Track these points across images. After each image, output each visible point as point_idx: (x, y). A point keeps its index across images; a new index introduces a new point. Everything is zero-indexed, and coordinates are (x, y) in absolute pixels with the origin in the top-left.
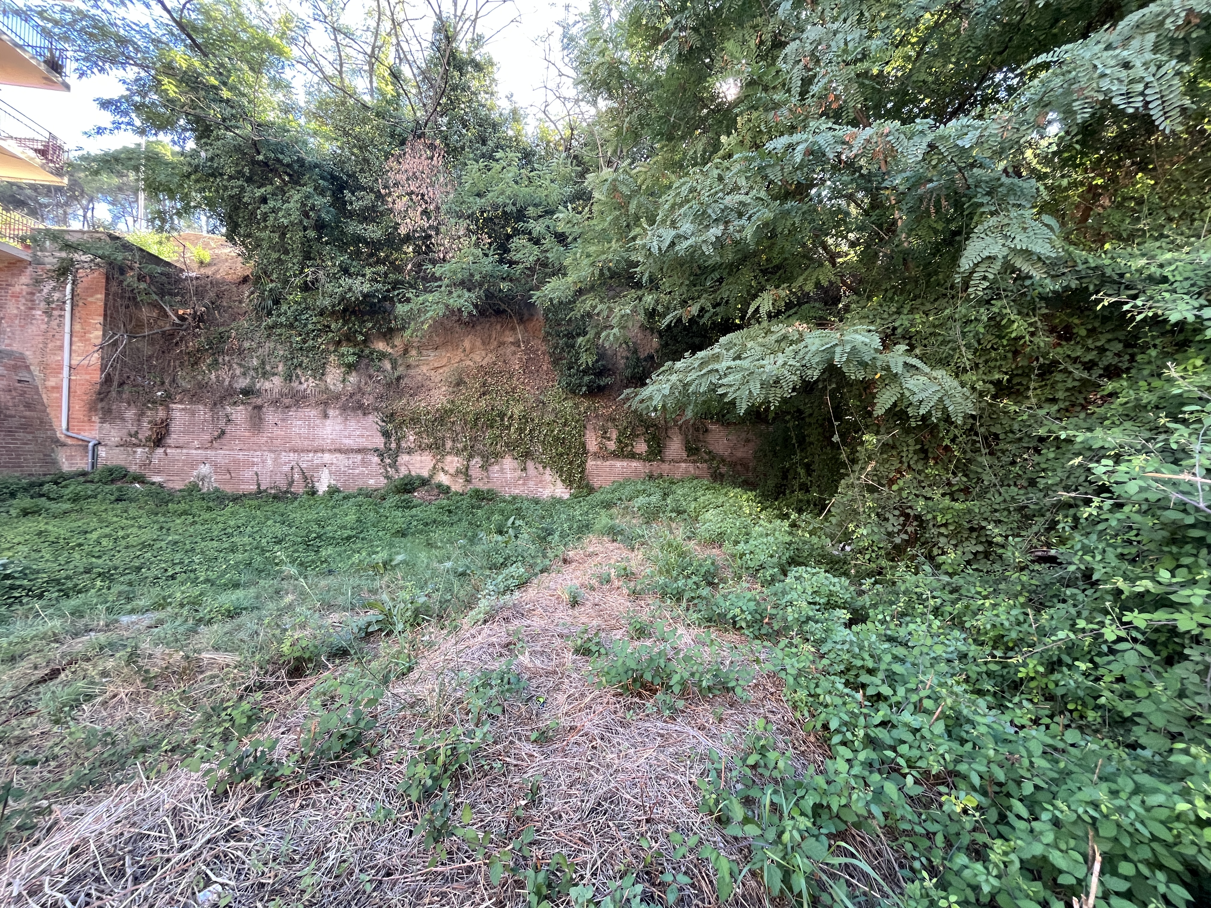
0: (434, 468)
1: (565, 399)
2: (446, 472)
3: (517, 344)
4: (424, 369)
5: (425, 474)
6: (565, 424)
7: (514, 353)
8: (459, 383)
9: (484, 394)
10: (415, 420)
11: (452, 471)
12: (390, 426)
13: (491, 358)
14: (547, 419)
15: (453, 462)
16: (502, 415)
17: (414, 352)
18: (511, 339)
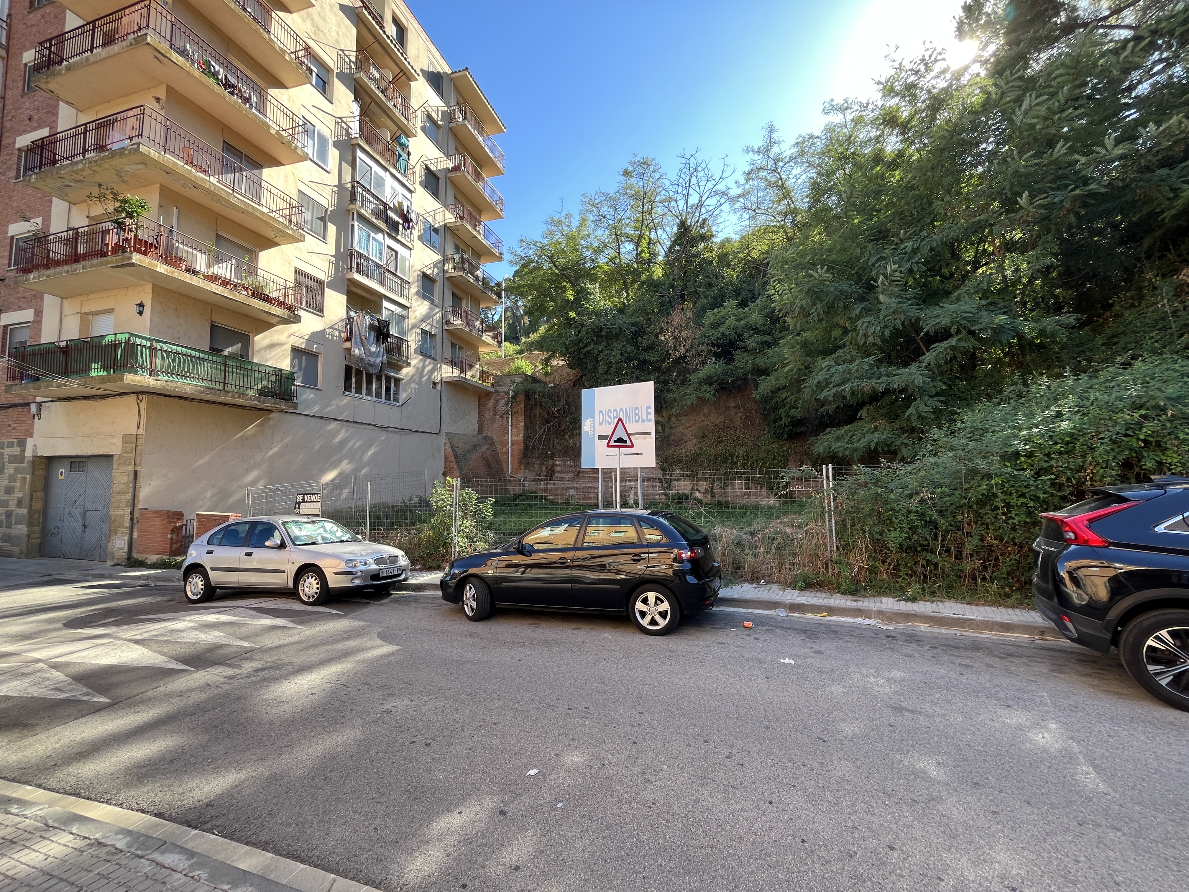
0: (692, 489)
1: (773, 442)
2: (699, 492)
3: (737, 407)
4: (680, 429)
5: (687, 492)
6: (774, 459)
7: (736, 413)
8: (704, 436)
9: (720, 442)
10: (680, 461)
11: (703, 491)
12: (666, 465)
13: (721, 419)
14: (761, 456)
15: (703, 485)
16: (732, 455)
17: (674, 419)
18: (733, 405)
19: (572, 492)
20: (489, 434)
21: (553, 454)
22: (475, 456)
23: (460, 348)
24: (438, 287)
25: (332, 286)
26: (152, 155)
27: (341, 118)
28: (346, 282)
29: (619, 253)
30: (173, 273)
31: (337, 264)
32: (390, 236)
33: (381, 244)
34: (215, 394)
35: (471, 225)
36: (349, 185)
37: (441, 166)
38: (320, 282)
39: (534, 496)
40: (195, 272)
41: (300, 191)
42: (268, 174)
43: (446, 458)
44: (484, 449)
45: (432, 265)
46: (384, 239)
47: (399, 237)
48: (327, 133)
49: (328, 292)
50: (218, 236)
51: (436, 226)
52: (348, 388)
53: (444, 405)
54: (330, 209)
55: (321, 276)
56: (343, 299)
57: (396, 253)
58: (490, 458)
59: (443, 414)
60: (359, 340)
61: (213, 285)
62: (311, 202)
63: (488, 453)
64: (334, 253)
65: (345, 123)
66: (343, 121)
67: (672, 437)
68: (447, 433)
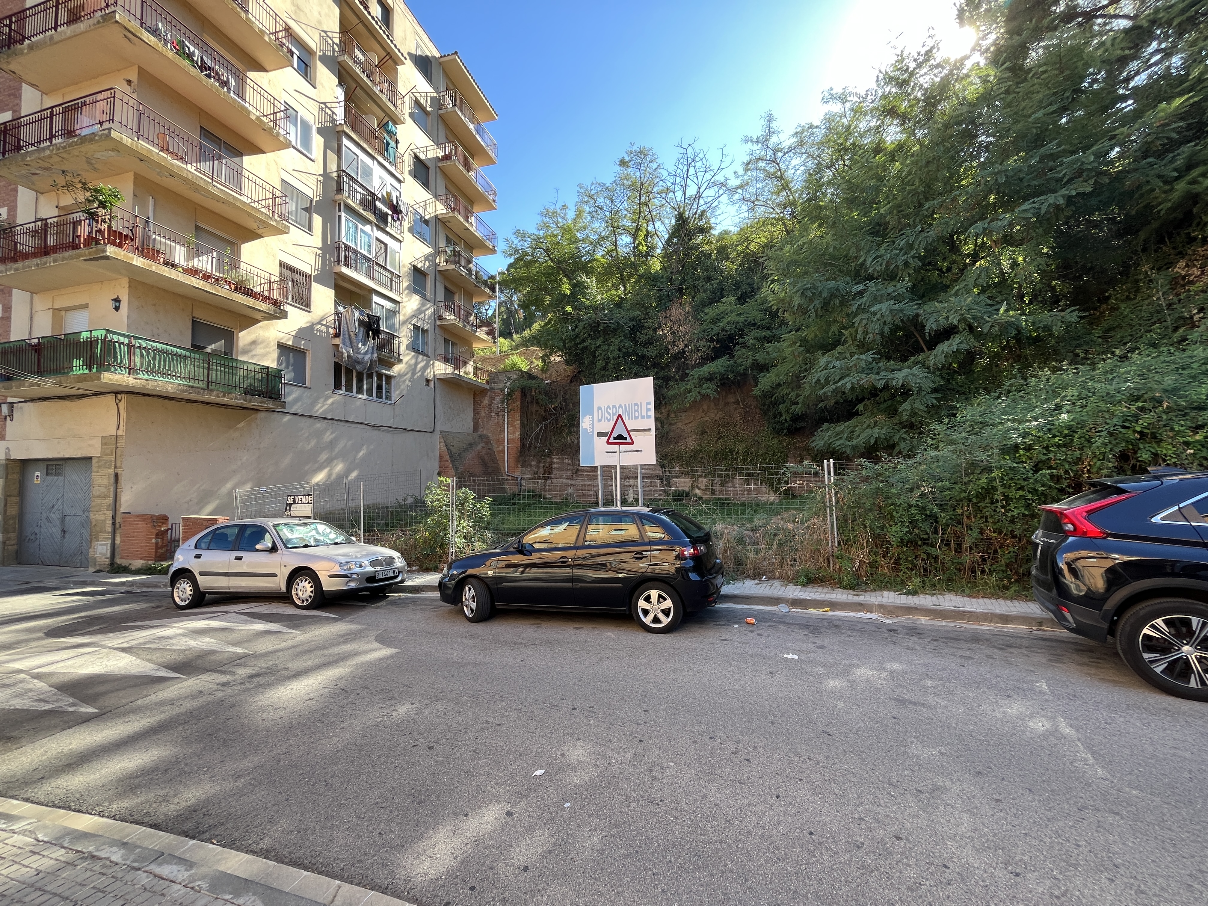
0: (692, 486)
1: (773, 438)
2: (699, 489)
3: (737, 402)
4: (680, 425)
5: (687, 489)
6: (773, 455)
7: (736, 409)
8: (703, 432)
9: (719, 439)
10: (679, 458)
11: (702, 487)
12: (665, 462)
13: (720, 414)
14: (761, 452)
15: (703, 482)
16: (732, 451)
17: (673, 415)
18: (733, 400)
19: (570, 490)
20: (485, 432)
21: (551, 452)
22: (471, 455)
23: (453, 344)
24: (429, 282)
25: (319, 279)
26: (124, 142)
27: (324, 103)
28: (334, 276)
29: (616, 246)
30: (151, 266)
31: (323, 257)
32: (379, 228)
33: (369, 236)
34: (199, 393)
35: (463, 216)
36: (335, 175)
37: (431, 155)
38: (307, 276)
39: (532, 495)
40: (173, 266)
41: (283, 180)
42: (249, 162)
43: (441, 457)
44: (479, 447)
45: (423, 258)
46: (372, 231)
47: (388, 229)
48: (310, 119)
49: (315, 286)
50: (197, 228)
51: (426, 218)
52: (337, 385)
53: (438, 403)
54: (315, 199)
55: (307, 269)
56: (330, 293)
57: (386, 245)
58: (486, 458)
59: (437, 412)
60: (347, 336)
61: (193, 279)
62: (295, 192)
63: (484, 452)
64: (320, 246)
65: (329, 109)
66: (327, 107)
67: (672, 434)
68: (441, 432)
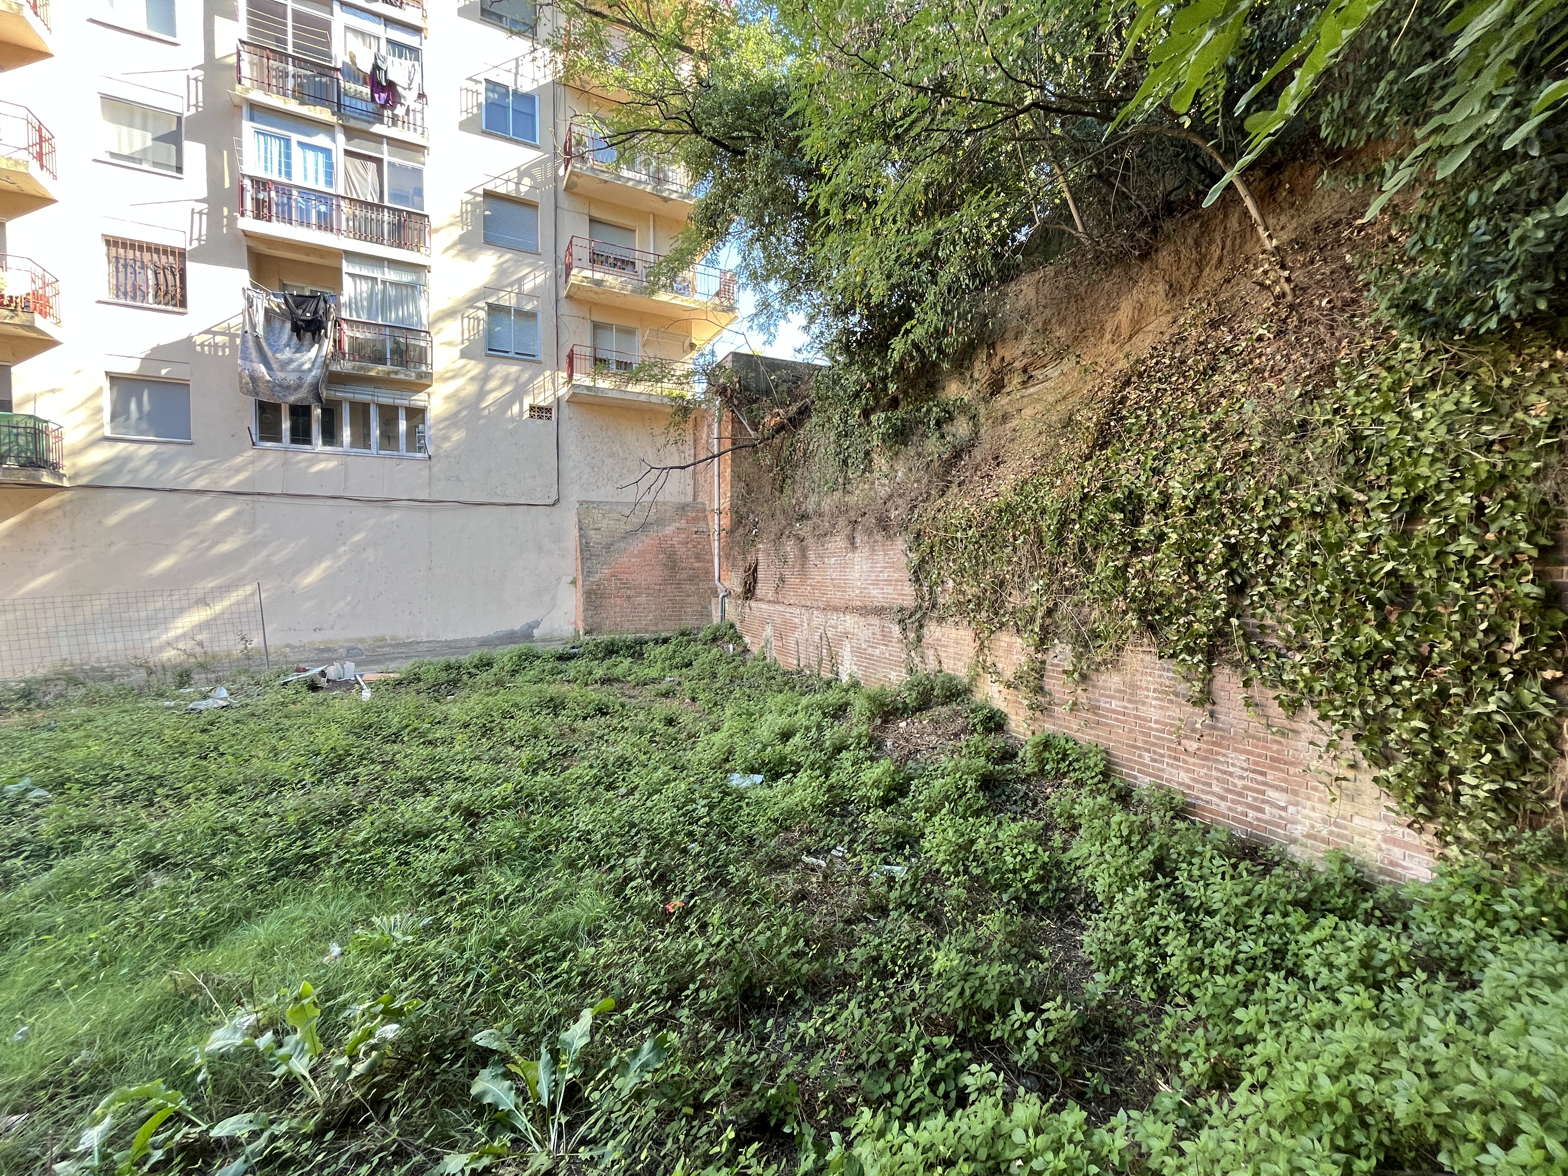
0: (978, 660)
5: (963, 673)
11: (1010, 673)
15: (1013, 651)
20: (703, 499)
22: (639, 546)
24: (542, 215)
25: (205, 254)
28: (245, 242)
31: (209, 213)
32: (353, 133)
33: (327, 152)
36: (229, 57)
38: (182, 255)
41: (105, 97)
45: (514, 174)
46: (334, 140)
47: (380, 130)
49: (196, 268)
51: (523, 90)
52: (268, 436)
53: (569, 448)
54: (186, 114)
55: (178, 241)
56: (243, 277)
57: (378, 162)
59: (567, 464)
62: (138, 111)
64: (204, 194)
68: (581, 503)
